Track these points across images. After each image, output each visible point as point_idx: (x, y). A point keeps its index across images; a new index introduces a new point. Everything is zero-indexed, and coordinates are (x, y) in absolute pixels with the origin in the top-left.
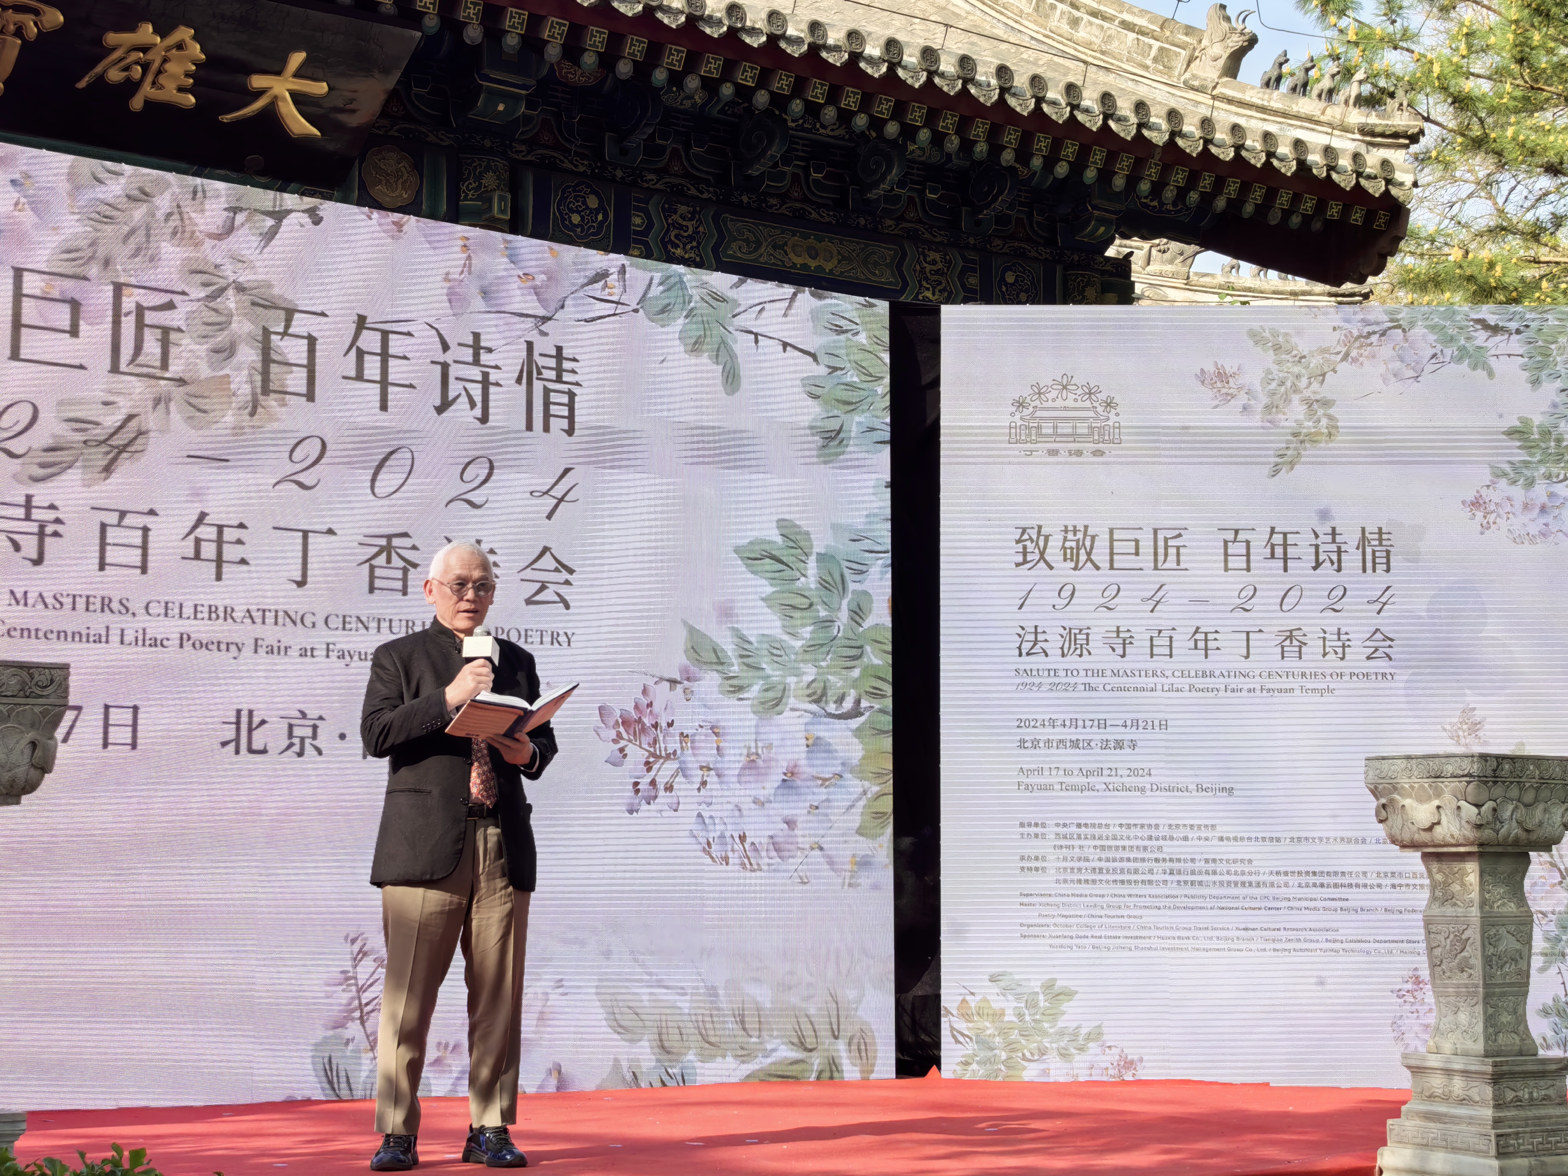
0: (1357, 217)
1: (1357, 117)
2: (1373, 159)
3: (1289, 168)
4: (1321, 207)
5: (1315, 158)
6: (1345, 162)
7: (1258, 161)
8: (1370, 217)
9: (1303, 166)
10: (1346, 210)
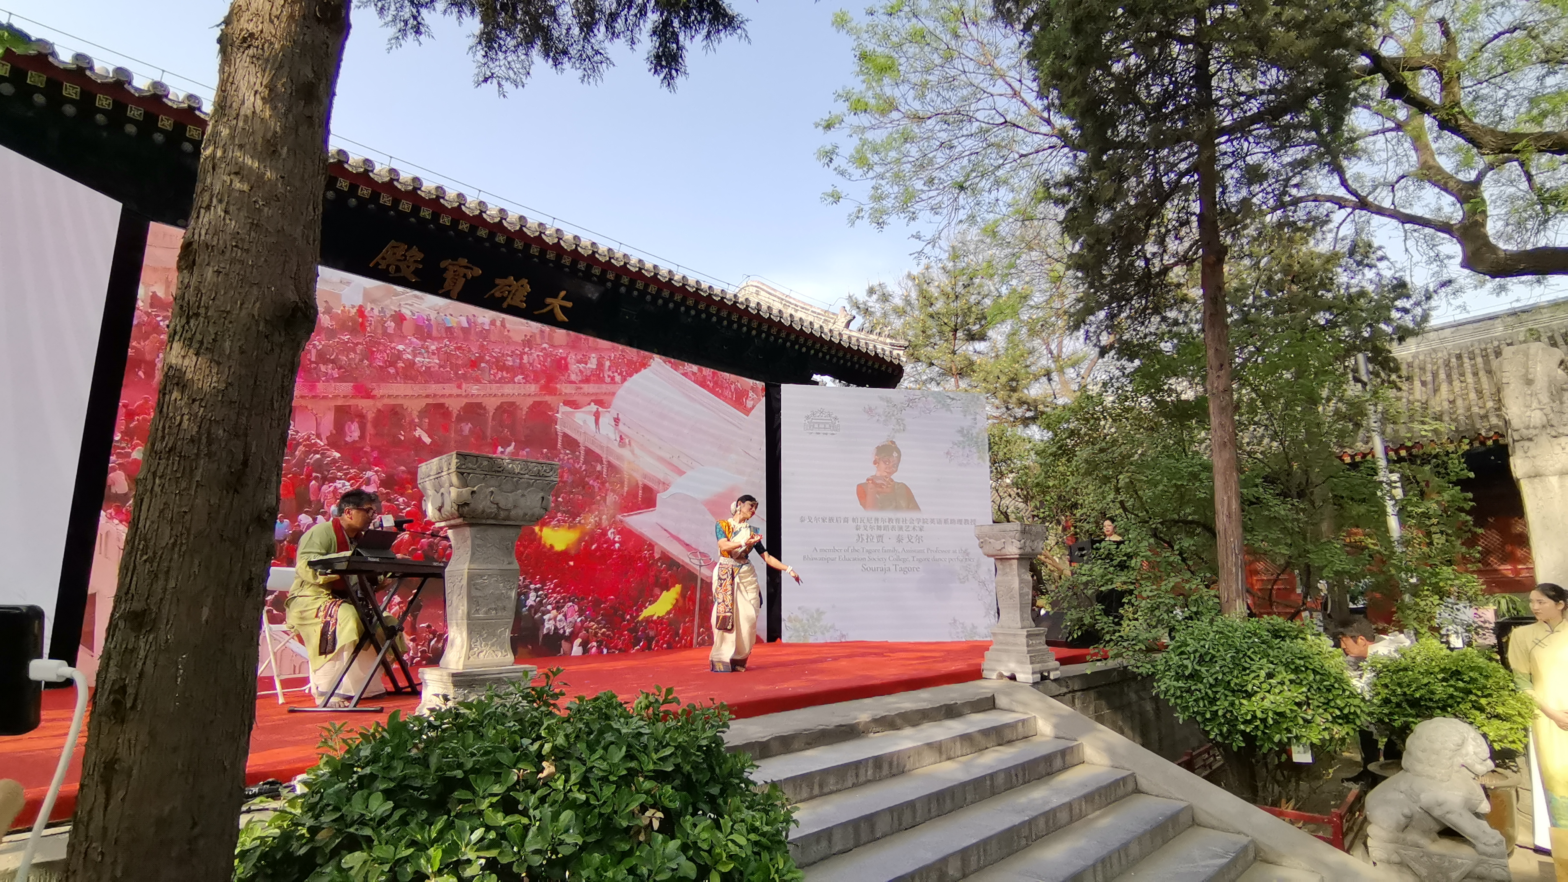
0: (890, 370)
1: (888, 341)
2: (895, 352)
3: (873, 354)
4: (880, 366)
5: (879, 351)
6: (887, 353)
7: (864, 351)
8: (893, 371)
9: (876, 354)
10: (887, 368)
